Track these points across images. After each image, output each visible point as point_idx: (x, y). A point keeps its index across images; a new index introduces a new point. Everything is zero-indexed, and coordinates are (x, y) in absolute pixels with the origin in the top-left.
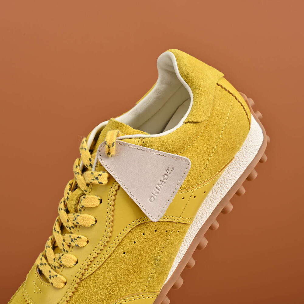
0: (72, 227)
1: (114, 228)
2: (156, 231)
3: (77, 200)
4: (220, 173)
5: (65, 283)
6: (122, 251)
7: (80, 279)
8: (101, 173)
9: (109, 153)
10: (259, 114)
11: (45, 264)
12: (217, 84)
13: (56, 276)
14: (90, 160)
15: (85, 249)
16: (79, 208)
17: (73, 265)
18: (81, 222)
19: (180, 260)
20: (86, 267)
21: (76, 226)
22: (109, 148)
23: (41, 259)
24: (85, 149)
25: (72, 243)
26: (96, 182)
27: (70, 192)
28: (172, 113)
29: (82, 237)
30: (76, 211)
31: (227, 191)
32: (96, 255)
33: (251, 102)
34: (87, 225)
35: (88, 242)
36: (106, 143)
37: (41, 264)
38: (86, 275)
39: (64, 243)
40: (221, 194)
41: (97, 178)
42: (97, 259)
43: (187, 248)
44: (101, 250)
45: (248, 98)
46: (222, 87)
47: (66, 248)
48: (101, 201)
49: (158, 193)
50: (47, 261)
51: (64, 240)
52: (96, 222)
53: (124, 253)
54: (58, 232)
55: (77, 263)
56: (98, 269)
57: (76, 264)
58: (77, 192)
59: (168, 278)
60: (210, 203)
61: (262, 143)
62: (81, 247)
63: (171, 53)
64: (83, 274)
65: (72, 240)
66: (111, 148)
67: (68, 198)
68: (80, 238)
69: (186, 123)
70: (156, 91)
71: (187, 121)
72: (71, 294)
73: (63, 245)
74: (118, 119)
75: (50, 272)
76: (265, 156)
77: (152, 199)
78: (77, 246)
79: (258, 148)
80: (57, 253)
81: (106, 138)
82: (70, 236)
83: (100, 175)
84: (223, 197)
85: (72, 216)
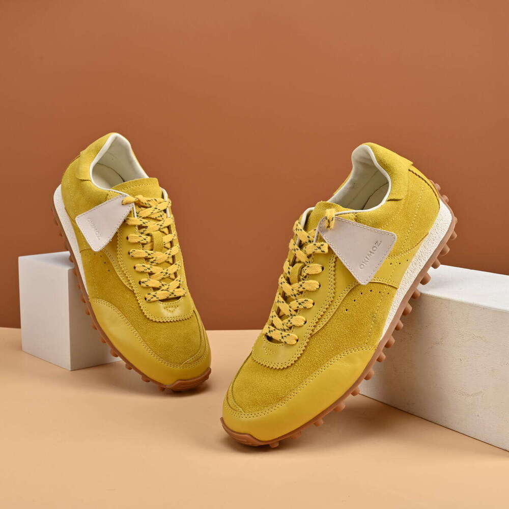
0: (297, 294)
1: (336, 289)
2: (371, 291)
3: (299, 271)
4: (419, 245)
5: (297, 340)
6: (344, 308)
7: (310, 334)
8: (322, 243)
9: (329, 227)
10: (446, 198)
11: (275, 330)
12: (409, 170)
13: (289, 335)
14: (308, 237)
15: (312, 310)
16: (301, 277)
17: (303, 324)
18: (307, 288)
19: (391, 321)
20: (315, 324)
21: (301, 293)
22: (329, 222)
23: (269, 328)
24: (301, 230)
25: (300, 306)
26: (319, 251)
27: (291, 267)
28: (365, 202)
29: (309, 300)
30: (299, 280)
31: (425, 263)
32: (322, 313)
33: (438, 186)
34: (312, 290)
35: (314, 304)
36: (326, 218)
37: (270, 332)
38: (316, 331)
39: (291, 309)
40: (420, 265)
41: (319, 248)
42: (324, 317)
43: (395, 311)
44: (326, 309)
45: (435, 183)
46: (413, 172)
47: (294, 313)
48: (323, 269)
49: (368, 261)
50: (275, 327)
51: (290, 307)
52: (320, 286)
53: (347, 310)
54: (283, 302)
55: (306, 322)
56: (326, 325)
57: (305, 324)
58: (298, 266)
59: (383, 335)
60: (411, 274)
61: (451, 222)
62: (309, 309)
63: (367, 146)
64: (313, 330)
65: (300, 304)
66: (331, 222)
67: (289, 272)
68: (307, 300)
69: (388, 201)
70: (351, 181)
71: (389, 199)
72: (304, 348)
73: (290, 311)
74: (329, 201)
75: (281, 334)
76: (455, 233)
77: (362, 266)
78: (305, 308)
79: (448, 226)
80: (284, 319)
81: (327, 214)
82: (297, 301)
83: (322, 245)
84: (421, 268)
85: (296, 285)
